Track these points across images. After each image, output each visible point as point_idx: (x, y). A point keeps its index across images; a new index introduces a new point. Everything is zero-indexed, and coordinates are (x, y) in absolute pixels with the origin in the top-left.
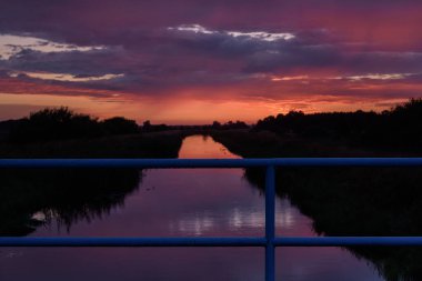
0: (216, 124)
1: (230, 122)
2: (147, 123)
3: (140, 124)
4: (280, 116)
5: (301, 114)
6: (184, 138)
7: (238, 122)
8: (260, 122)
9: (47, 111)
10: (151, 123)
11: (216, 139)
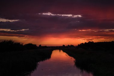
0: (64, 46)
1: (68, 45)
2: (40, 46)
3: (38, 46)
4: (86, 43)
5: (93, 42)
6: (53, 51)
7: (71, 45)
8: (79, 45)
9: (5, 41)
10: (42, 46)
11: (64, 51)
